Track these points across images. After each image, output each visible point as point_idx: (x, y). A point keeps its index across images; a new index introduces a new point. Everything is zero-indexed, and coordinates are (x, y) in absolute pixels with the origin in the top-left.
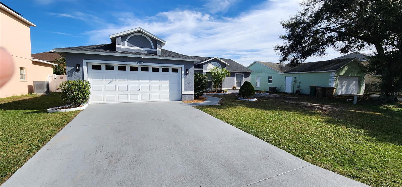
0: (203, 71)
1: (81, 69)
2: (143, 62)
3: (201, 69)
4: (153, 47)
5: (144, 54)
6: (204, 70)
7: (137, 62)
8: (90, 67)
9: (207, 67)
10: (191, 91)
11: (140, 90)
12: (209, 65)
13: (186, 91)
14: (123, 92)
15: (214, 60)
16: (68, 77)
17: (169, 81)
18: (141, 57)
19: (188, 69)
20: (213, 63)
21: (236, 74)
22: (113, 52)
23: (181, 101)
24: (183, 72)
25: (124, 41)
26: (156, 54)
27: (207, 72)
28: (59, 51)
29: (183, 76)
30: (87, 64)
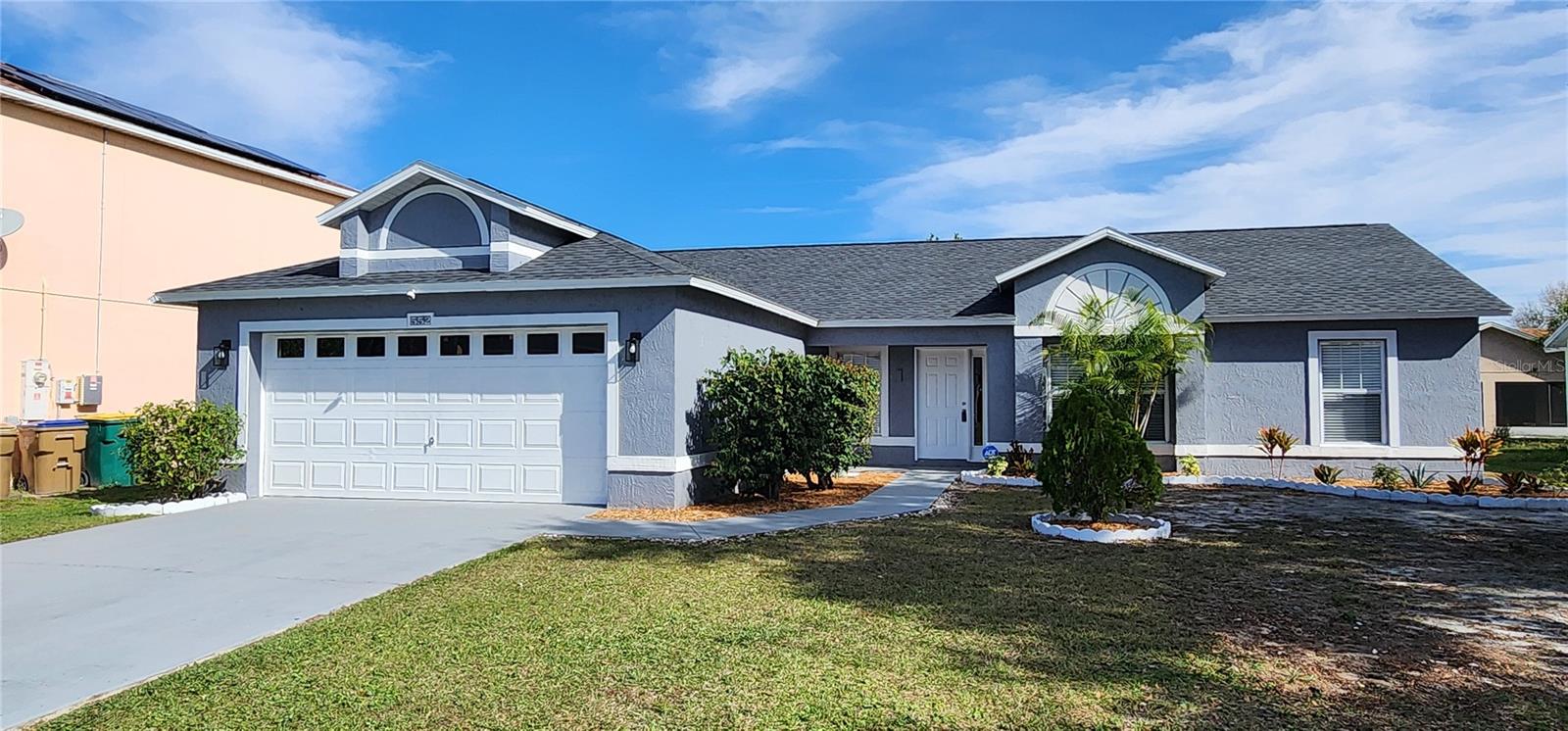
0: (1018, 331)
1: (232, 354)
2: (431, 314)
4: (484, 239)
5: (443, 276)
6: (1027, 324)
7: (409, 315)
8: (270, 348)
9: (1044, 304)
10: (659, 455)
11: (435, 443)
12: (1060, 286)
13: (631, 455)
14: (371, 452)
15: (1106, 251)
16: (200, 388)
17: (559, 397)
18: (406, 295)
19: (640, 334)
20: (1097, 269)
21: (1319, 341)
22: (327, 280)
23: (605, 506)
24: (613, 348)
25: (377, 232)
26: (487, 271)
27: (1043, 338)
28: (172, 297)
29: (612, 368)
30: (256, 338)
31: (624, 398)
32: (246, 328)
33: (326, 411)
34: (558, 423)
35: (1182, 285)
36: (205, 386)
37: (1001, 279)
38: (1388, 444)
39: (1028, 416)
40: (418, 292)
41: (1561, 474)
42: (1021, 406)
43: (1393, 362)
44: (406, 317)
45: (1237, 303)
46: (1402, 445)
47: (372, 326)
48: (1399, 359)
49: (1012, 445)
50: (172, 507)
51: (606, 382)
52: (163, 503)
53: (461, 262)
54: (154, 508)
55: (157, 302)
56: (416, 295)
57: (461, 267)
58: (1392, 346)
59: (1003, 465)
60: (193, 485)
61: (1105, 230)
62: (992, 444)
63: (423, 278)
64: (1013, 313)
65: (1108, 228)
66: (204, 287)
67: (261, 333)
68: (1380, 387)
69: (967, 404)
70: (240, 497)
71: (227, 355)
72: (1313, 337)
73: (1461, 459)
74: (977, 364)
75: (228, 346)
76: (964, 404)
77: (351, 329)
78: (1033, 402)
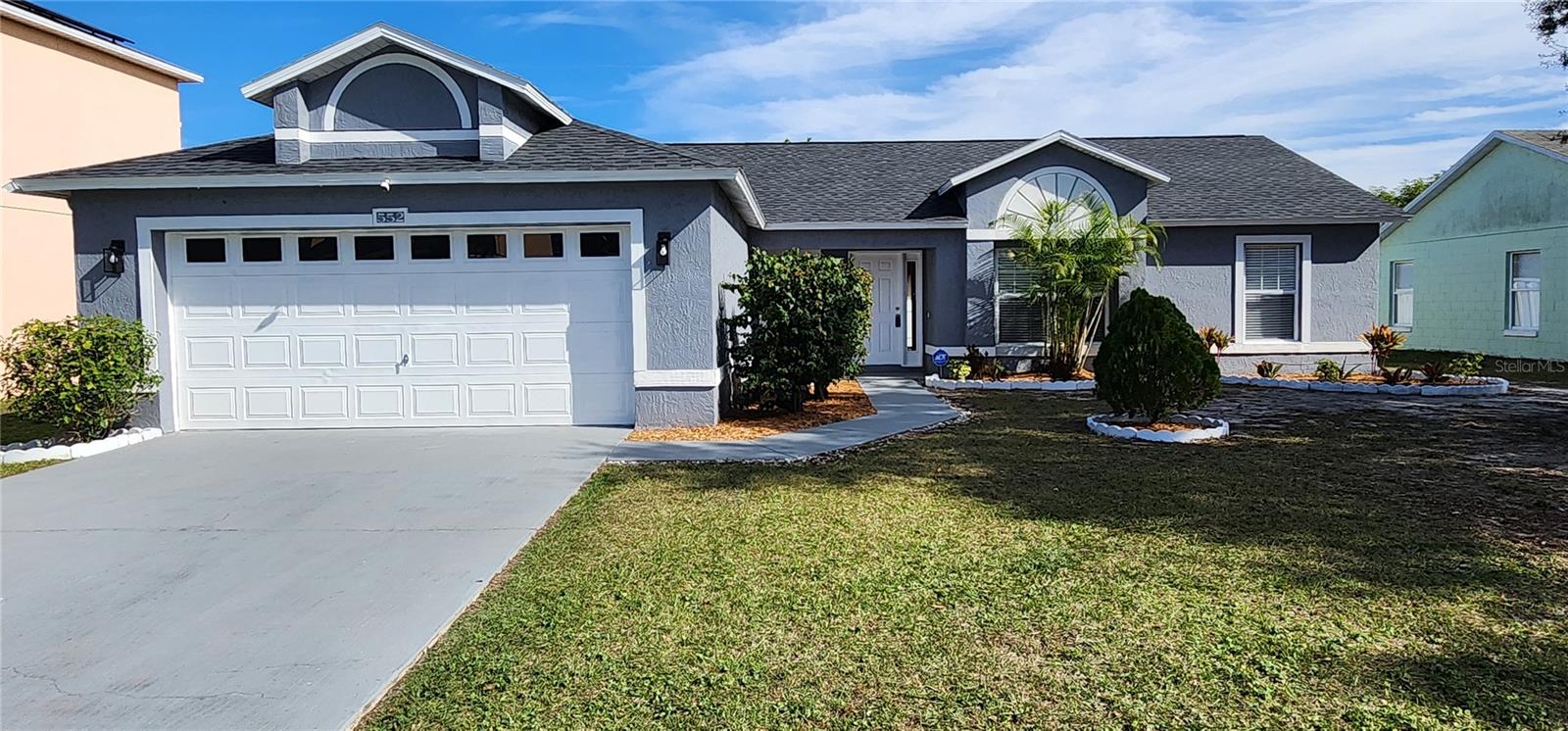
0: (971, 235)
1: (128, 259)
2: (405, 210)
3: (955, 224)
4: (466, 121)
5: (419, 164)
6: (977, 227)
7: (375, 211)
8: (176, 251)
9: (995, 209)
10: (694, 368)
11: (410, 362)
12: (1011, 189)
13: (663, 369)
14: (325, 374)
15: (1059, 154)
16: (83, 301)
17: (565, 307)
18: (379, 186)
19: (669, 234)
20: (1046, 173)
21: (1245, 244)
22: (258, 166)
23: (632, 427)
24: (638, 251)
25: (320, 109)
26: (476, 159)
27: (995, 242)
28: (35, 185)
29: (637, 274)
30: (158, 237)
31: (652, 307)
32: (145, 226)
33: (261, 327)
34: (564, 336)
35: (1126, 188)
36: (90, 298)
37: (956, 181)
38: (1300, 340)
39: (978, 320)
40: (392, 183)
41: (1469, 363)
42: (972, 310)
43: (1307, 264)
44: (371, 213)
45: (1171, 209)
46: (1312, 341)
47: (319, 224)
48: (1313, 262)
49: (969, 349)
50: (81, 450)
51: (629, 288)
52: (70, 444)
53: (435, 149)
54: (58, 452)
55: (16, 191)
56: (391, 186)
57: (435, 154)
58: (1307, 250)
59: (966, 370)
60: (106, 420)
61: (1059, 134)
62: (942, 348)
63: (394, 166)
64: (965, 216)
65: (1061, 131)
66: (82, 172)
67: (163, 232)
68: (1294, 289)
69: (901, 308)
70: (152, 433)
71: (122, 262)
72: (1241, 241)
73: (1367, 353)
74: (910, 269)
75: (123, 247)
76: (897, 309)
77: (289, 227)
78: (983, 307)
